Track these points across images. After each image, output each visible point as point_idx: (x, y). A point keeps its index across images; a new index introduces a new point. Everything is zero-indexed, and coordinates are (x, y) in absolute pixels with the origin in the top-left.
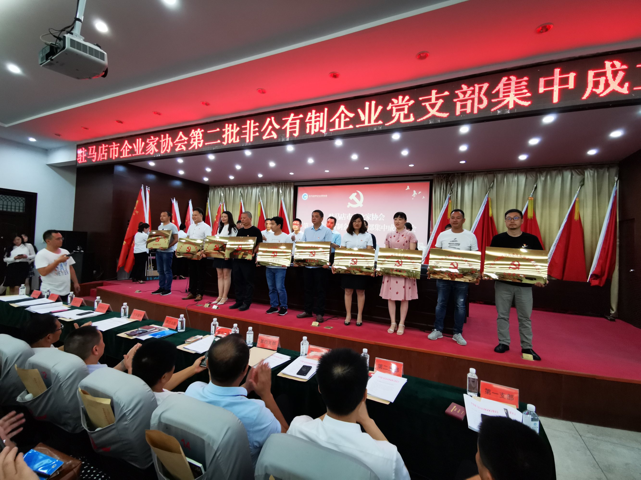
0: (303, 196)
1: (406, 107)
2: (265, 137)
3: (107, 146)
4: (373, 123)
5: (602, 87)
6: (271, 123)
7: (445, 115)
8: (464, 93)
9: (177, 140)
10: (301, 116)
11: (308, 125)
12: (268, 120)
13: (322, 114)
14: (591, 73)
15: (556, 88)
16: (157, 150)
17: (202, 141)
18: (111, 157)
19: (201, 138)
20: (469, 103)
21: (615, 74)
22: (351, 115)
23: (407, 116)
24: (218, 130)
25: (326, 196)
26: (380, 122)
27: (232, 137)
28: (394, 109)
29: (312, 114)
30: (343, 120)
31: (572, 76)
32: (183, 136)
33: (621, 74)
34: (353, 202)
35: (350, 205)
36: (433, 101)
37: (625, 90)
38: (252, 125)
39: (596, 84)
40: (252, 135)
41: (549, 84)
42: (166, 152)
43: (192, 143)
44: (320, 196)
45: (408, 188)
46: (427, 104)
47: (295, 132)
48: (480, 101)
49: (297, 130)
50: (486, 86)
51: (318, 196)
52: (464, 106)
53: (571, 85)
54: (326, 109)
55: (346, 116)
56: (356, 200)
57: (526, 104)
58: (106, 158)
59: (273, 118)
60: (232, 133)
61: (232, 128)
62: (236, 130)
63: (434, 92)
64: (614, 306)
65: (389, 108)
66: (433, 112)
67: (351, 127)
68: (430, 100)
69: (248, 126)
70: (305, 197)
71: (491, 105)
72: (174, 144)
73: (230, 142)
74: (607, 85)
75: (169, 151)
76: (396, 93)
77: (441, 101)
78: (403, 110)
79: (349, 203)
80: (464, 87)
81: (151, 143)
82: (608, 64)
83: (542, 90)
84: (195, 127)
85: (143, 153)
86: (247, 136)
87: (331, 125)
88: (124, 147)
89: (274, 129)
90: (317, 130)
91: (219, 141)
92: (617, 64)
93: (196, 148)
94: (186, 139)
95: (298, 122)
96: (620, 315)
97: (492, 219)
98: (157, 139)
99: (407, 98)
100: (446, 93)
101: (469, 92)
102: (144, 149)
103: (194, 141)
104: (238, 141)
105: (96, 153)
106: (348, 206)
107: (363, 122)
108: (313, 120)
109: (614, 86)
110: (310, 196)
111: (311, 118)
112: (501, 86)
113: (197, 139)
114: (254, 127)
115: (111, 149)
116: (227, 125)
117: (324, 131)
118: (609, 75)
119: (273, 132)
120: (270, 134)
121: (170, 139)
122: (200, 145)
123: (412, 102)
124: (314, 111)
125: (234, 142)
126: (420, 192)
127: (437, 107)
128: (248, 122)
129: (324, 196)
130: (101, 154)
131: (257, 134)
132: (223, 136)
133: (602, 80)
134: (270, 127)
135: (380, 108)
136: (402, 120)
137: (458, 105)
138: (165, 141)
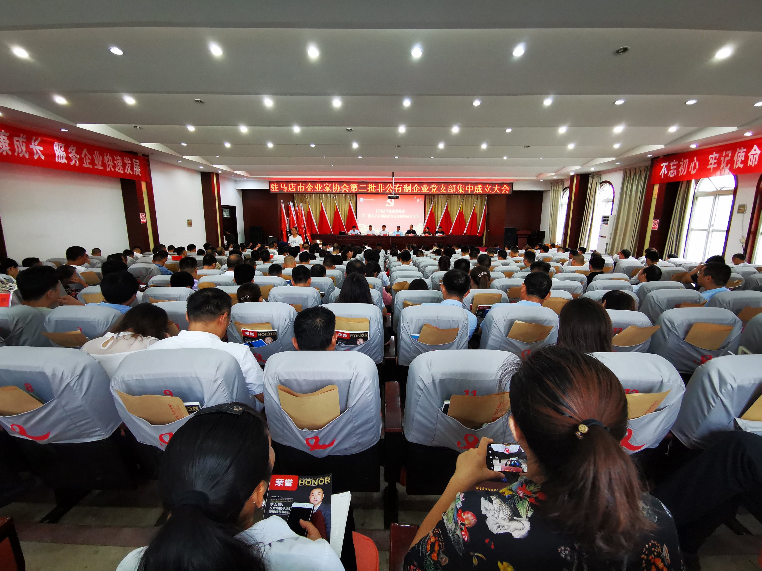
0: (360, 199)
1: (435, 188)
2: (387, 191)
3: (295, 185)
4: (426, 191)
5: (478, 190)
6: (389, 186)
7: (446, 192)
8: (450, 187)
9: (343, 187)
10: (402, 185)
11: (404, 189)
12: (388, 185)
13: (409, 186)
14: (476, 187)
15: (469, 189)
16: (330, 190)
17: (357, 189)
18: (299, 190)
19: (356, 187)
20: (451, 190)
21: (480, 188)
22: (419, 188)
23: (436, 191)
24: (365, 185)
25: (374, 200)
26: (428, 192)
27: (372, 189)
28: (432, 188)
29: (406, 186)
30: (416, 189)
31: (472, 187)
32: (346, 185)
33: (481, 188)
34: (389, 204)
35: (387, 205)
36: (443, 188)
37: (481, 192)
38: (382, 186)
39: (477, 190)
40: (382, 190)
41: (468, 188)
42: (336, 191)
43: (351, 189)
44: (370, 200)
45: (415, 197)
46: (441, 188)
47: (399, 191)
48: (454, 190)
49: (400, 190)
50: (455, 186)
51: (369, 200)
52: (450, 190)
53: (472, 189)
54: (411, 185)
55: (417, 188)
56: (390, 202)
57: (463, 192)
58: (295, 190)
59: (390, 185)
60: (372, 188)
61: (372, 186)
62: (374, 187)
63: (443, 185)
64: (484, 243)
65: (431, 188)
66: (443, 191)
67: (419, 192)
68: (442, 187)
69: (379, 186)
70: (362, 200)
71: (456, 191)
72: (341, 189)
73: (371, 191)
74: (479, 191)
75: (338, 191)
76: (433, 183)
77: (444, 188)
78: (435, 189)
79: (387, 204)
80: (450, 185)
81: (327, 186)
82: (479, 185)
83: (467, 189)
84: (353, 183)
85: (322, 191)
86: (379, 190)
87: (412, 190)
88: (308, 186)
89: (391, 188)
90: (407, 191)
91: (366, 190)
92: (481, 185)
93: (354, 191)
94: (348, 187)
95: (400, 187)
96: (486, 246)
97: (449, 212)
98: (330, 185)
99: (436, 185)
100: (446, 186)
101: (451, 187)
102: (322, 189)
103: (353, 188)
104: (375, 191)
105: (286, 188)
106: (386, 206)
107: (423, 191)
108: (406, 188)
109: (480, 191)
110: (364, 200)
111: (405, 187)
112: (458, 187)
113: (354, 188)
114: (383, 187)
115: (298, 187)
116: (369, 184)
117: (410, 192)
118: (479, 188)
119: (390, 190)
120: (389, 190)
121: (339, 186)
122: (356, 191)
123: (437, 187)
124: (406, 185)
125: (373, 191)
126: (420, 200)
127: (444, 190)
128: (380, 185)
129: (373, 200)
130: (291, 188)
131: (384, 190)
132: (368, 188)
133: (478, 189)
134: (389, 188)
135: (428, 187)
136: (434, 192)
137: (449, 190)
138: (336, 187)
